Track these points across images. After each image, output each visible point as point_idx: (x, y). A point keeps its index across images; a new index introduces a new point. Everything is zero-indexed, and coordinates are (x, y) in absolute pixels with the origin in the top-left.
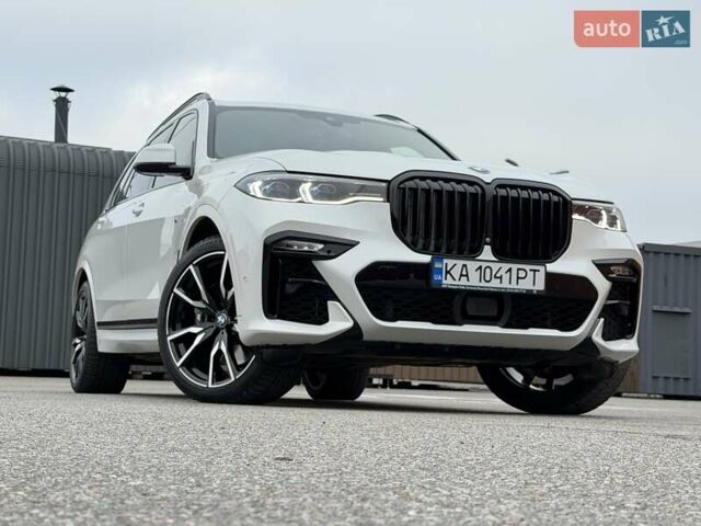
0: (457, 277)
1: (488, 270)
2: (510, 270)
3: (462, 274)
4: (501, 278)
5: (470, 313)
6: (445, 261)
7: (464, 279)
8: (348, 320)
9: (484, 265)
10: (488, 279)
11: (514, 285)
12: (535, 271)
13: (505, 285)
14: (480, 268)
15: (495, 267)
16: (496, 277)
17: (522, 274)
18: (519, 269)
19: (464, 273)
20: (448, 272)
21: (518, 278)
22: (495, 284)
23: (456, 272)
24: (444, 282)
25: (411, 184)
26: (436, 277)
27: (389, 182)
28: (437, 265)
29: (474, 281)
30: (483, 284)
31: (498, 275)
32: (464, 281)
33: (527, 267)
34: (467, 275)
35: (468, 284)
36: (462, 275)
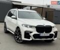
3: (42, 35)
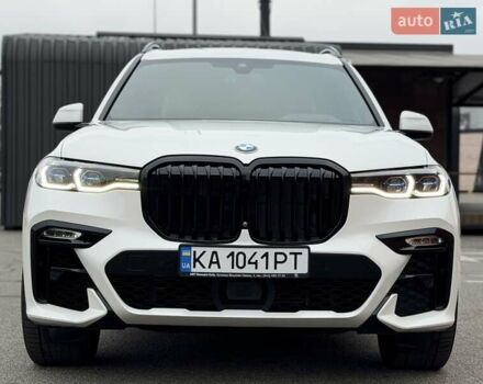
0: (206, 264)
1: (241, 256)
2: (266, 255)
4: (256, 263)
5: (229, 298)
6: (193, 249)
7: (214, 267)
8: (102, 308)
9: (236, 251)
10: (241, 264)
11: (271, 270)
12: (296, 254)
13: (261, 270)
14: (232, 254)
15: (249, 253)
16: (250, 263)
17: (280, 258)
18: (276, 254)
19: (214, 260)
20: (196, 260)
21: (276, 262)
22: (250, 269)
23: (205, 260)
24: (193, 270)
25: (163, 171)
26: (184, 266)
27: (141, 169)
28: (185, 253)
29: (226, 267)
30: (236, 270)
31: (253, 260)
32: (214, 268)
33: (287, 251)
34: (218, 262)
35: (219, 271)
36: (211, 262)
